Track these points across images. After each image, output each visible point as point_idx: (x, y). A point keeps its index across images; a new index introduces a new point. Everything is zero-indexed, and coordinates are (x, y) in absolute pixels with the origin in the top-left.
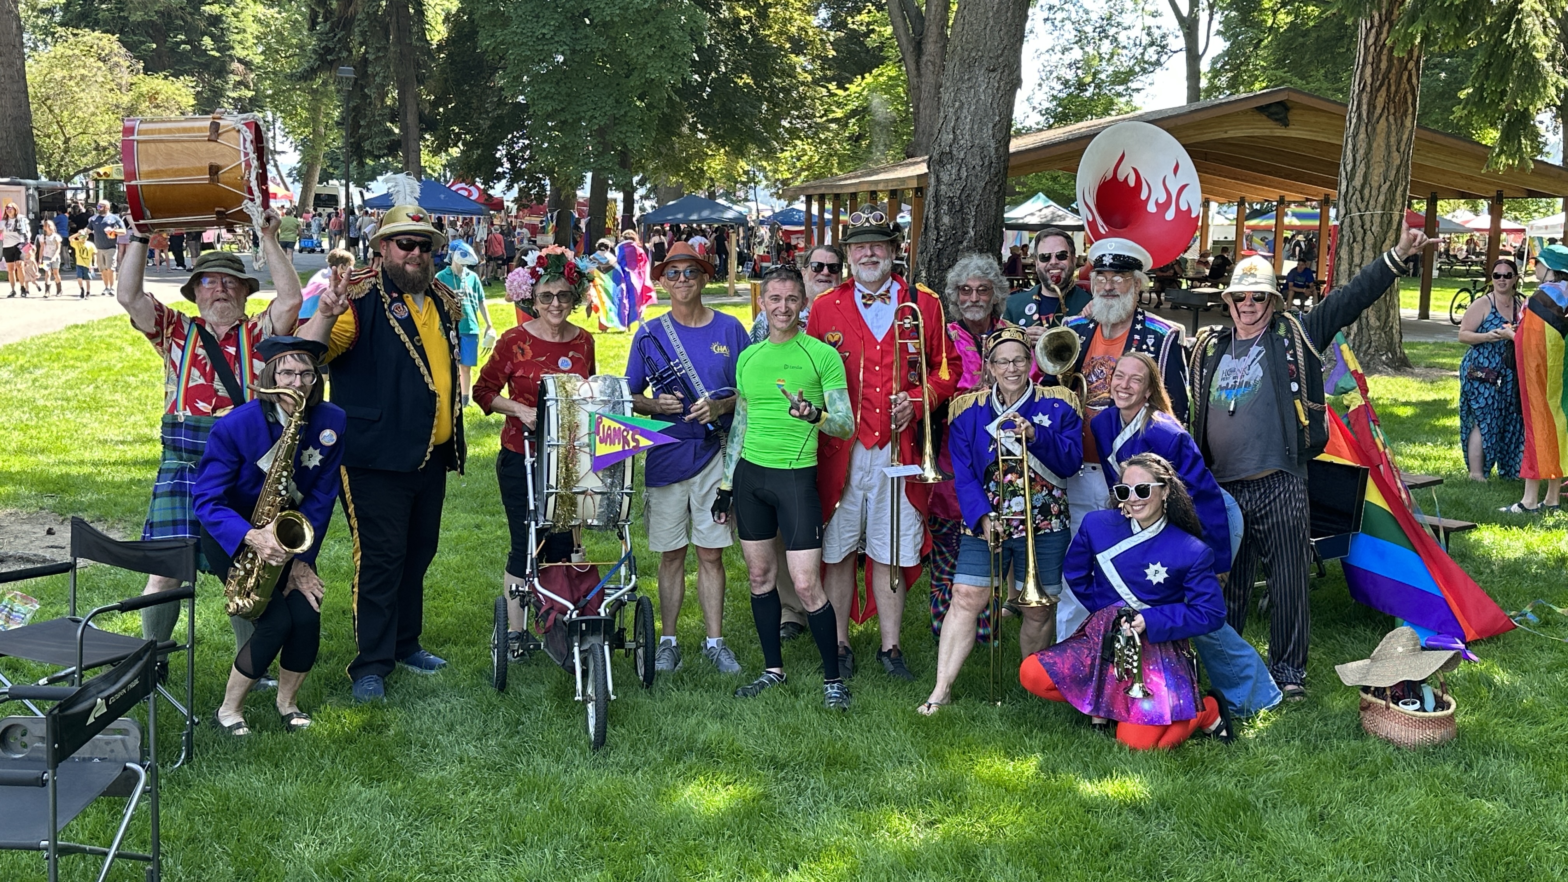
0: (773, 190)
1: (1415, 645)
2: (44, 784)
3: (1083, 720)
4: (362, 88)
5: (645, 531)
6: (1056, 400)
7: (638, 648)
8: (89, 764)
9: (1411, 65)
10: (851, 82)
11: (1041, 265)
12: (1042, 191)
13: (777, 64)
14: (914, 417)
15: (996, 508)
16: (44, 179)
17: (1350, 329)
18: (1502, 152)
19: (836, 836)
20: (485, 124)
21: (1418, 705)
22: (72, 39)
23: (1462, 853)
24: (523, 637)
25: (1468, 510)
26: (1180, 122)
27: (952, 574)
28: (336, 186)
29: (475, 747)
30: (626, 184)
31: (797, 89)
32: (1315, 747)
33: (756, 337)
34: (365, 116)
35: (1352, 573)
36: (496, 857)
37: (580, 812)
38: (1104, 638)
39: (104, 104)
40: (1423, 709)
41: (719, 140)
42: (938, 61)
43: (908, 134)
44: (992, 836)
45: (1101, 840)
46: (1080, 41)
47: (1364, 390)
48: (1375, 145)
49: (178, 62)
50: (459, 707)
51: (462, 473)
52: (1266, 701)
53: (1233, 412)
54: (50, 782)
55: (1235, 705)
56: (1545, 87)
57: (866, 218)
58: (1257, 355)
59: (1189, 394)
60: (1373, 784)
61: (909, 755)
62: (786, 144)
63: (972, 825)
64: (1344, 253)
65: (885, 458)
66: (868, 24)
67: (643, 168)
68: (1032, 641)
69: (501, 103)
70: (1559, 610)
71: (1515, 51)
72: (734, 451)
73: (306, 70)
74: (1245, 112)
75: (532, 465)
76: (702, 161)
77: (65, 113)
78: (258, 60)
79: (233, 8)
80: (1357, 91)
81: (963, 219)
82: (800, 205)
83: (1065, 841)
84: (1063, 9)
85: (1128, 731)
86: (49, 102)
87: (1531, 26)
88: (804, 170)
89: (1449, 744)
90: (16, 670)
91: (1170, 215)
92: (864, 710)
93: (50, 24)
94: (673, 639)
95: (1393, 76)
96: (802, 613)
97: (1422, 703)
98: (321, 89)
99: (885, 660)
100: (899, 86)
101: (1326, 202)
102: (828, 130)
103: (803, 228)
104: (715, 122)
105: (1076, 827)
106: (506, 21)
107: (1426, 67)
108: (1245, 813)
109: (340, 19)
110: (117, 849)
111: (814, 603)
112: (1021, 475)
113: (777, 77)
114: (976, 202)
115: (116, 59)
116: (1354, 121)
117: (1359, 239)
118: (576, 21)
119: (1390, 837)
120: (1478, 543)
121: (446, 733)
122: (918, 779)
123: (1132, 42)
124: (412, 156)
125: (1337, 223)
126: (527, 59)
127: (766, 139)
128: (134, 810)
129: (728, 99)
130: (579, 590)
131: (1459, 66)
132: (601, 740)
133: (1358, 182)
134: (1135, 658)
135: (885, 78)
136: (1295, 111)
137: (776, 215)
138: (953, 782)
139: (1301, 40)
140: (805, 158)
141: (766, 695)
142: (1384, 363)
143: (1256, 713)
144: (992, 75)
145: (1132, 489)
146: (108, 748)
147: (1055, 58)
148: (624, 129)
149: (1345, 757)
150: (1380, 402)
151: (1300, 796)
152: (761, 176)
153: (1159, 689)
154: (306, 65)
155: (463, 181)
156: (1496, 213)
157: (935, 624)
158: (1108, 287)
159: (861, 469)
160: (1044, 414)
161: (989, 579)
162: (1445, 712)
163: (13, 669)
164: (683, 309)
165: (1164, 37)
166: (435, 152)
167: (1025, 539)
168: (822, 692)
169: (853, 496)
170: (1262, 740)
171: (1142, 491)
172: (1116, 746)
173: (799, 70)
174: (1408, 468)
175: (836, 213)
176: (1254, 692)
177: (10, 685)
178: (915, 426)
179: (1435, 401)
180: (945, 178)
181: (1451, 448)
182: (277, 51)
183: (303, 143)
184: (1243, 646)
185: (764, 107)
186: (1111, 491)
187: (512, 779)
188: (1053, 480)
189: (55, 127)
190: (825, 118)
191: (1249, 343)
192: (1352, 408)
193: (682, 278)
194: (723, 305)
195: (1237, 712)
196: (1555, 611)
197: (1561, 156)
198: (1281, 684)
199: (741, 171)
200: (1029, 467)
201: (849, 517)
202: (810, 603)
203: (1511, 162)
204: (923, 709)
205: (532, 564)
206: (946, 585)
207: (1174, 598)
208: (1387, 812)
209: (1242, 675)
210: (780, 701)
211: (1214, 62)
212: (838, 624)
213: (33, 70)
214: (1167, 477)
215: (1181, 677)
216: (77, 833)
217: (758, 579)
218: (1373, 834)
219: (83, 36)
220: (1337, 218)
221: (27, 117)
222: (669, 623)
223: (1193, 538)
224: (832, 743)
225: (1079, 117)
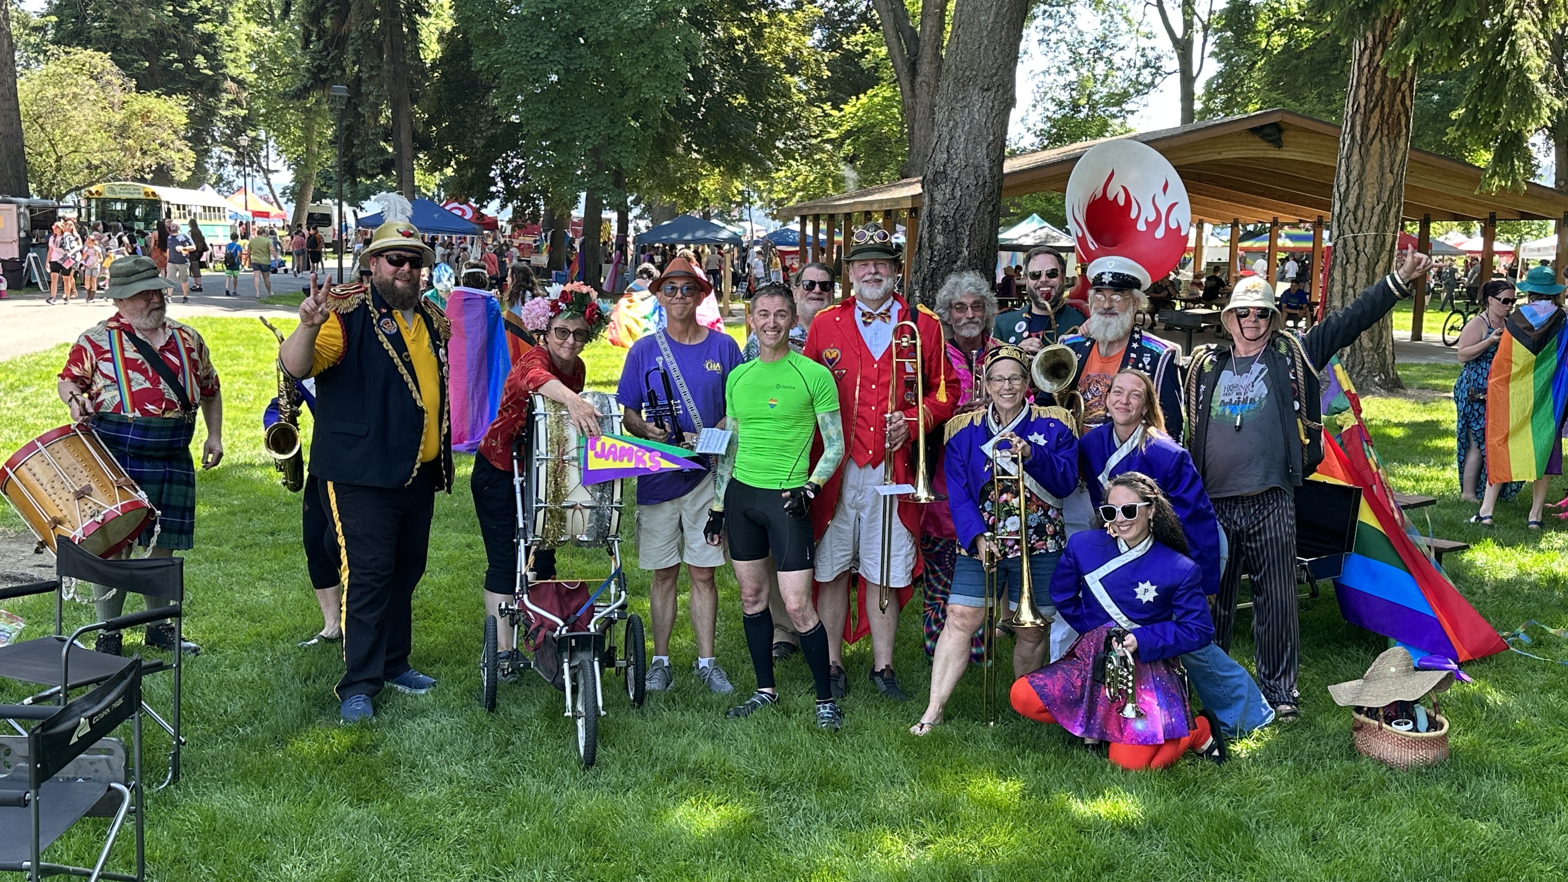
0: (768, 211)
1: (1408, 665)
2: (26, 804)
3: (1074, 741)
4: (356, 107)
5: (635, 550)
6: (1051, 420)
7: (628, 666)
8: (73, 784)
9: (1405, 86)
10: (846, 103)
11: (1031, 283)
12: (1037, 212)
13: (772, 84)
14: (909, 438)
15: (992, 528)
16: (36, 197)
18: (1495, 173)
19: (827, 857)
20: (479, 143)
21: (1410, 726)
22: (63, 57)
23: (1455, 874)
24: (513, 655)
25: (1461, 531)
26: (1174, 143)
27: (947, 594)
28: (329, 205)
29: (465, 767)
30: (620, 204)
31: (792, 109)
32: (1308, 768)
33: (749, 356)
34: (359, 135)
35: (1343, 592)
36: (485, 878)
37: (570, 833)
38: (1094, 659)
39: (96, 123)
40: (1415, 729)
41: (713, 160)
42: (932, 82)
43: (902, 155)
44: (984, 856)
45: (1094, 860)
46: (1074, 62)
47: (1358, 411)
48: (1368, 167)
49: (171, 80)
50: (449, 727)
52: (1258, 720)
53: (1240, 427)
54: (33, 802)
55: (1228, 726)
56: (1538, 108)
57: (868, 236)
58: (1261, 373)
59: (1184, 414)
60: (1366, 804)
61: (901, 775)
62: (782, 164)
63: (964, 845)
64: (1337, 274)
65: (877, 477)
66: (863, 44)
67: (638, 188)
68: (1025, 661)
69: (495, 122)
70: (1552, 631)
71: (1509, 72)
72: (725, 473)
73: (299, 89)
74: (1239, 134)
75: (521, 485)
76: (696, 180)
77: (57, 131)
78: (251, 78)
79: (226, 26)
80: (1350, 113)
81: (957, 239)
82: (794, 226)
83: (1057, 862)
84: (1057, 31)
85: (1120, 751)
86: (41, 121)
87: (1524, 47)
88: (799, 191)
89: (1442, 765)
91: (1160, 233)
92: (857, 730)
93: (42, 41)
94: (665, 659)
95: (1386, 98)
96: (795, 633)
97: (1415, 724)
98: (314, 108)
99: (878, 680)
100: (894, 106)
101: (1319, 224)
102: (823, 151)
103: (798, 248)
104: (710, 141)
105: (1069, 847)
106: (500, 40)
107: (1420, 89)
108: (1238, 834)
109: (333, 37)
110: (102, 869)
111: (805, 624)
112: (1017, 494)
113: (772, 97)
114: (971, 222)
115: (108, 77)
116: (1348, 142)
117: (1352, 260)
118: (569, 39)
119: (1383, 858)
120: (1471, 563)
121: (435, 753)
122: (911, 799)
123: (1126, 64)
124: (406, 175)
125: (1330, 244)
126: (520, 79)
127: (760, 158)
128: (119, 830)
129: (723, 119)
130: (568, 608)
131: (1452, 88)
132: (590, 760)
133: (1351, 203)
134: (1130, 678)
135: (880, 99)
136: (1288, 133)
137: (770, 236)
138: (945, 803)
139: (1295, 62)
140: (800, 179)
141: (759, 715)
142: (1377, 384)
143: (1249, 733)
144: (987, 94)
145: (1119, 509)
146: (93, 768)
147: (1049, 79)
148: (618, 149)
149: (1338, 777)
150: (1374, 423)
151: (1293, 816)
152: (755, 197)
153: (1151, 708)
154: (299, 84)
155: (456, 200)
156: (1489, 236)
157: (928, 643)
158: (1106, 306)
159: (854, 488)
160: (1040, 434)
161: (983, 599)
162: (1438, 733)
164: (678, 326)
165: (1158, 58)
166: (431, 170)
167: (1020, 559)
168: (814, 712)
169: (846, 514)
170: (1254, 759)
171: (1129, 511)
172: (1109, 766)
173: (794, 90)
174: (1400, 489)
175: (831, 233)
176: (1246, 711)
178: (910, 447)
179: (1427, 421)
180: (939, 197)
181: (1443, 469)
182: (270, 70)
183: (297, 162)
184: (1233, 667)
185: (759, 127)
186: (1097, 511)
187: (502, 799)
188: (1049, 500)
189: (47, 145)
190: (819, 139)
191: (1249, 361)
192: (1345, 429)
193: (678, 295)
195: (1229, 732)
196: (1547, 633)
197: (1553, 178)
198: (1273, 704)
199: (735, 192)
200: (1025, 487)
201: (842, 536)
202: (801, 623)
203: (1503, 183)
204: (915, 729)
205: (521, 582)
206: (939, 604)
207: (1164, 616)
208: (1380, 832)
209: (1233, 696)
210: (772, 721)
211: (1209, 84)
212: (830, 644)
213: (25, 87)
214: (1153, 496)
215: (1173, 695)
216: (62, 854)
217: (750, 599)
218: (1366, 854)
219: (76, 54)
220: (1330, 239)
221: (18, 136)
222: (661, 643)
223: (1182, 555)
224: (824, 763)
225: (1074, 138)
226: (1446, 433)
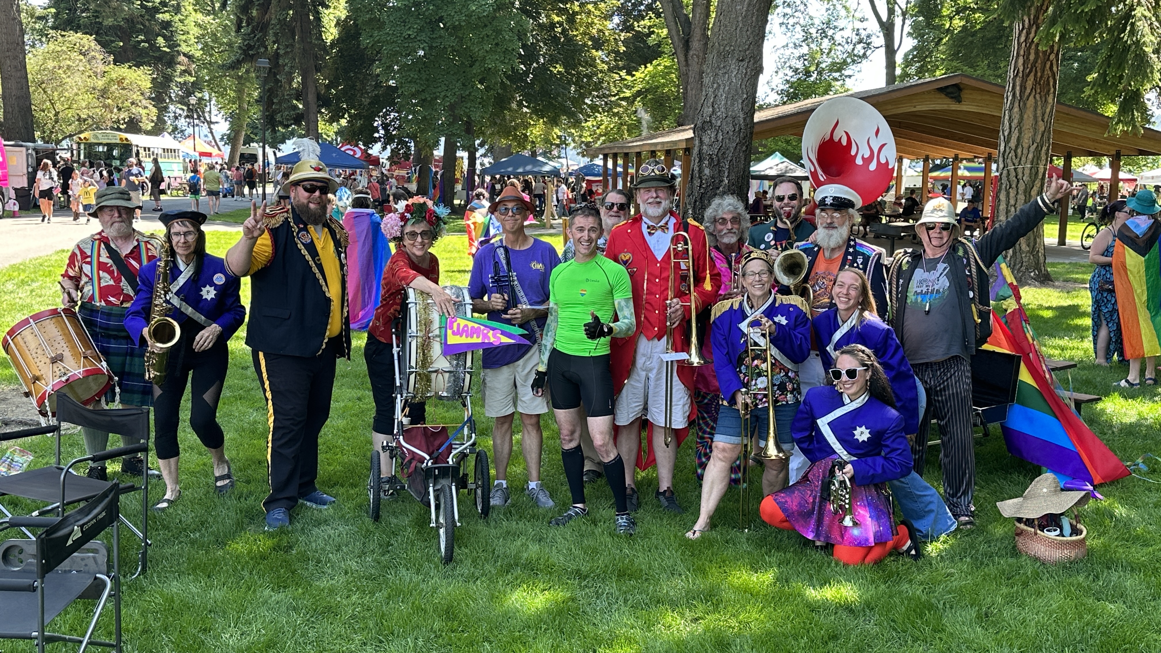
0: (579, 150)
1: (1056, 487)
2: (34, 589)
3: (807, 543)
4: (275, 75)
5: (482, 401)
6: (791, 306)
8: (69, 575)
9: (1052, 57)
10: (637, 70)
11: (777, 204)
12: (779, 151)
13: (582, 57)
14: (684, 318)
15: (746, 385)
16: (40, 142)
17: (1007, 253)
18: (1119, 121)
19: (624, 629)
20: (366, 101)
21: (1058, 532)
22: (60, 39)
23: (1091, 642)
24: (392, 480)
25: (1095, 387)
26: (881, 99)
27: (713, 434)
28: (256, 148)
29: (357, 562)
30: (470, 146)
31: (597, 75)
32: (982, 563)
33: (565, 258)
34: (277, 96)
35: (1008, 433)
36: (372, 644)
37: (434, 611)
38: (822, 482)
39: (84, 87)
40: (1062, 535)
41: (538, 113)
42: (701, 55)
43: (679, 109)
44: (741, 629)
45: (822, 632)
46: (806, 40)
47: (1018, 298)
48: (1025, 116)
49: (140, 55)
50: (345, 533)
51: (349, 359)
52: (945, 528)
53: (928, 311)
54: (39, 588)
55: (922, 532)
56: (1152, 73)
57: (651, 169)
58: (944, 270)
59: (888, 300)
60: (1025, 590)
61: (679, 569)
62: (589, 116)
63: (726, 621)
64: (1003, 196)
65: (661, 347)
66: (650, 27)
67: (483, 133)
68: (771, 484)
69: (378, 86)
71: (1130, 46)
72: (547, 342)
73: (233, 62)
74: (929, 92)
75: (398, 353)
76: (526, 128)
77: (56, 94)
78: (198, 54)
79: (179, 16)
80: (1012, 76)
81: (720, 171)
82: (599, 161)
83: (795, 633)
84: (794, 16)
85: (842, 551)
86: (43, 86)
87: (1142, 27)
88: (602, 136)
89: (1082, 561)
90: (16, 505)
91: (873, 167)
92: (646, 535)
93: (44, 27)
94: (504, 482)
95: (1039, 65)
96: (600, 463)
97: (1061, 531)
98: (245, 76)
99: (662, 498)
100: (672, 73)
101: (989, 159)
102: (620, 106)
103: (601, 178)
104: (536, 99)
105: (804, 622)
106: (381, 25)
107: (1064, 59)
108: (929, 613)
109: (258, 23)
110: (90, 638)
111: (608, 456)
112: (765, 360)
113: (583, 67)
114: (730, 158)
115: (93, 53)
116: (1010, 98)
117: (1014, 186)
118: (432, 24)
119: (1038, 630)
120: (1103, 410)
121: (335, 552)
122: (686, 587)
123: (845, 41)
124: (312, 125)
125: (997, 174)
126: (396, 54)
127: (574, 112)
128: (102, 609)
129: (546, 83)
130: (433, 445)
131: (1088, 58)
132: (449, 558)
133: (1013, 144)
134: (847, 496)
135: (662, 67)
136: (966, 91)
137: (581, 169)
138: (712, 589)
139: (970, 39)
140: (603, 127)
142: (1032, 278)
143: (938, 538)
144: (741, 64)
145: (843, 372)
146: (83, 563)
147: (788, 52)
148: (468, 105)
149: (1004, 570)
150: (1030, 307)
151: (970, 600)
152: (570, 140)
153: (865, 520)
154: (233, 58)
155: (349, 143)
156: (1115, 167)
157: (699, 471)
158: (829, 221)
159: (644, 355)
160: (782, 316)
161: (740, 438)
162: (1079, 537)
163: (14, 504)
164: (511, 237)
165: (869, 36)
166: (331, 121)
167: (768, 408)
168: (614, 522)
169: (639, 375)
170: (942, 557)
171: (852, 374)
173: (598, 61)
174: (1050, 356)
175: (626, 167)
176: (936, 521)
177: (10, 516)
178: (685, 324)
179: (1070, 306)
180: (706, 140)
181: (1082, 341)
182: (212, 48)
183: (232, 116)
184: (926, 488)
185: (573, 89)
186: (827, 372)
187: (384, 586)
188: (789, 365)
189: (48, 103)
190: (617, 97)
191: (936, 261)
192: (1009, 311)
193: (510, 214)
194: (541, 235)
195: (923, 537)
198: (956, 516)
199: (555, 136)
200: (771, 355)
201: (635, 391)
202: (605, 456)
203: (1126, 128)
204: (690, 535)
205: (398, 426)
206: (707, 442)
207: (874, 452)
208: (1035, 611)
209: (927, 510)
210: (583, 528)
211: (906, 55)
212: (626, 471)
213: (32, 61)
214: (870, 363)
215: (881, 510)
216: (60, 627)
217: (567, 438)
218: (1025, 628)
219: (69, 36)
220: (997, 170)
221: (27, 96)
222: (501, 471)
223: (889, 408)
224: (622, 559)
225: (806, 96)
226: (1084, 314)
